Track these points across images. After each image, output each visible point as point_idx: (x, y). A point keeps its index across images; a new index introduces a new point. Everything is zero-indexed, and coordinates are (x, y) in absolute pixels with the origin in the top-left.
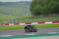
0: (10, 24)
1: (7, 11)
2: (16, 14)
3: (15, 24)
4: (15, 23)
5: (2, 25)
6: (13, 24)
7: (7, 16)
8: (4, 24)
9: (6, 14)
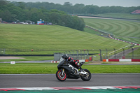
0: (121, 60)
1: (107, 27)
2: (128, 36)
3: (133, 60)
4: (135, 58)
5: (101, 60)
6: (130, 60)
7: (108, 39)
8: (107, 60)
9: (106, 35)
